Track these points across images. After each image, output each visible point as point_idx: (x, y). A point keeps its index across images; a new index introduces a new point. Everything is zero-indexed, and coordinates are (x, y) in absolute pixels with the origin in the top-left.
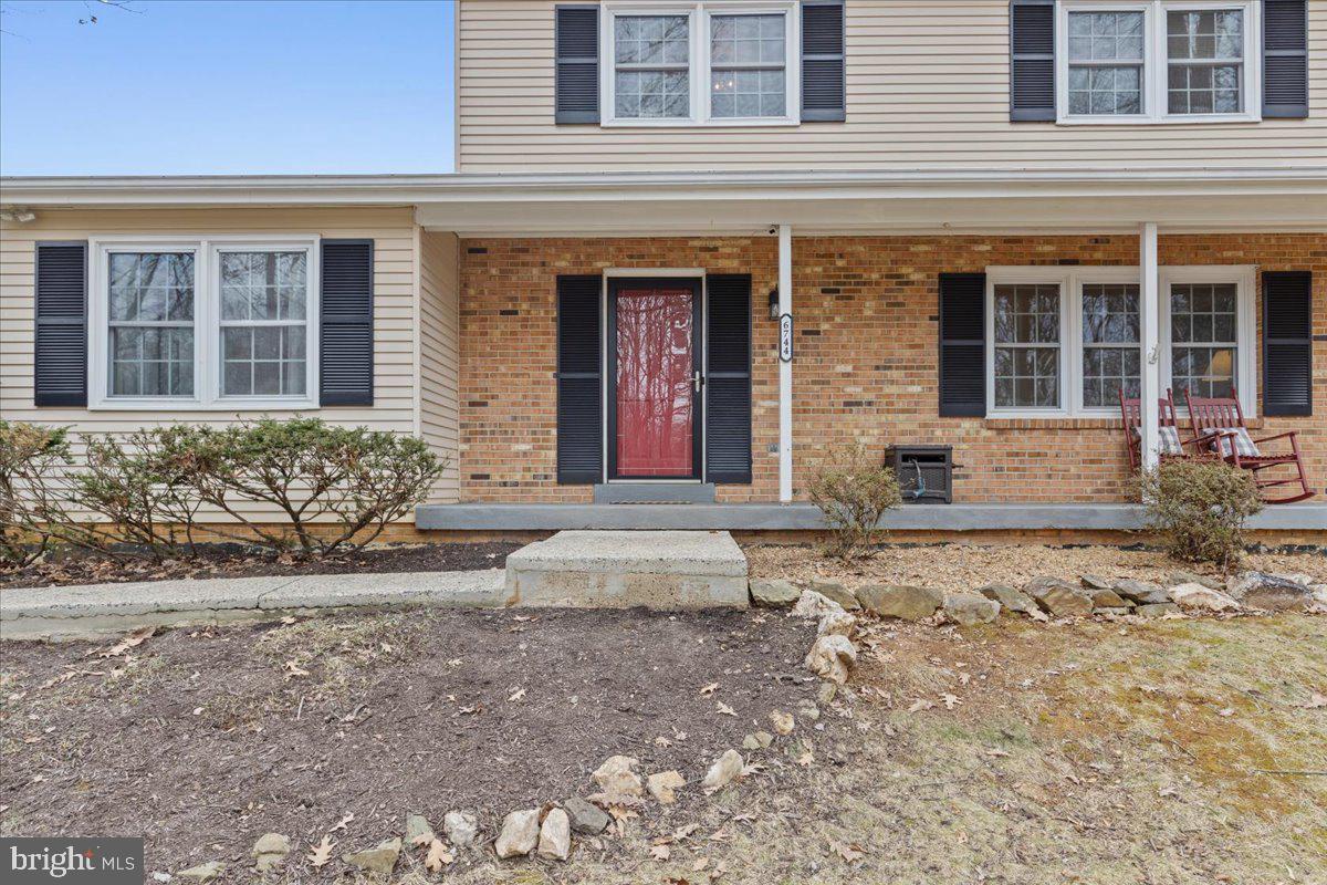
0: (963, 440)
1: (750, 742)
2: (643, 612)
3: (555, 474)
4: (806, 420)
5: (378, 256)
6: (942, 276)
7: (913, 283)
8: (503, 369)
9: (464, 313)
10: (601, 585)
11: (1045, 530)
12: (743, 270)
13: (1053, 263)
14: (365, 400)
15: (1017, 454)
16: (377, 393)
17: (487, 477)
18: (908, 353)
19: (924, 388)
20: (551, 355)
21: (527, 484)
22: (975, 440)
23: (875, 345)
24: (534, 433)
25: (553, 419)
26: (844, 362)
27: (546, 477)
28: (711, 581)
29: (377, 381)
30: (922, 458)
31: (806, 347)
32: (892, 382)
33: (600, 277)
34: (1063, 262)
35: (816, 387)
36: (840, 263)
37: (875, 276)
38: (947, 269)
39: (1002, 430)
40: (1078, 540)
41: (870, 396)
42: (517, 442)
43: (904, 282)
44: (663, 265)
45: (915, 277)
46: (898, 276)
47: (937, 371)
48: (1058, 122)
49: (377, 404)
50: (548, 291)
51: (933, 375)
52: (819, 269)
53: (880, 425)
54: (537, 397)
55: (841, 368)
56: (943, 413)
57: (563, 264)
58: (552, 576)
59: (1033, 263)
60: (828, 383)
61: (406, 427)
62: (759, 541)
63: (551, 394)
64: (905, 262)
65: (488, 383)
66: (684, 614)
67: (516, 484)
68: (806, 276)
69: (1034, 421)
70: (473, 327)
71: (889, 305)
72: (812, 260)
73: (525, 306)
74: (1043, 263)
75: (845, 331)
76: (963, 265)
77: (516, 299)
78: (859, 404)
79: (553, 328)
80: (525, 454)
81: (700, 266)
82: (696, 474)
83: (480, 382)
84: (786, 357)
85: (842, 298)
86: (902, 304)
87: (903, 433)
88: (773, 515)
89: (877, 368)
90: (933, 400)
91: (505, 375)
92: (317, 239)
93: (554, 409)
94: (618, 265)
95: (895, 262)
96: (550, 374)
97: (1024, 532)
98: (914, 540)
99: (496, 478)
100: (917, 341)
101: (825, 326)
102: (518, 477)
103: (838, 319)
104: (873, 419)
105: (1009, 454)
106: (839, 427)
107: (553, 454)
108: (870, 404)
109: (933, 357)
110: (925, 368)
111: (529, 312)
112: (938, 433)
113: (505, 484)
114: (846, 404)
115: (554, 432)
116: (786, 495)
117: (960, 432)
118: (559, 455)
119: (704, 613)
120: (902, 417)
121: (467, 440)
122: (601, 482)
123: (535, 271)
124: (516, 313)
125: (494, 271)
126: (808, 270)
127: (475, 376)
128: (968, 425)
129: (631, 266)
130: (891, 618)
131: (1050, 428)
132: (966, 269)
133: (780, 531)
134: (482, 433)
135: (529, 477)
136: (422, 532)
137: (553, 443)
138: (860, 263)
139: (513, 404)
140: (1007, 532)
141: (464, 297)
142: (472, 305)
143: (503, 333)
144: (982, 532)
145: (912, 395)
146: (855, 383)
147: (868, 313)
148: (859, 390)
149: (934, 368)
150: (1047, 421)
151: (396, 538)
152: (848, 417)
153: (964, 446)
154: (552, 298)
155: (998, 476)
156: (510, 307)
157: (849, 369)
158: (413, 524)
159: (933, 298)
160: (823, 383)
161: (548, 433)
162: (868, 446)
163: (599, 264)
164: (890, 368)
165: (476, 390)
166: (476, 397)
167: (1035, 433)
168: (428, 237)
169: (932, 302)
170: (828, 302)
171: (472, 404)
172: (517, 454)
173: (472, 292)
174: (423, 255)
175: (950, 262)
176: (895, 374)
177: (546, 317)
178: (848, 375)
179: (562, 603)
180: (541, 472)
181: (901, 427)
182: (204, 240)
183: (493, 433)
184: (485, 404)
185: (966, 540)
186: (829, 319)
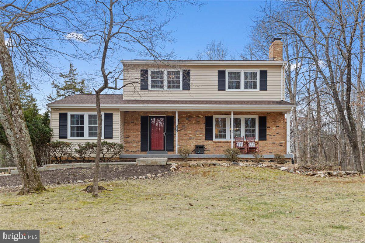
0: (209, 144)
1: (162, 174)
2: (153, 165)
3: (140, 150)
4: (183, 141)
5: (113, 115)
6: (206, 117)
7: (201, 118)
8: (131, 132)
9: (125, 122)
10: (148, 162)
11: (215, 158)
12: (172, 115)
13: (224, 115)
14: (111, 138)
15: (218, 147)
16: (113, 137)
17: (129, 150)
18: (200, 130)
19: (203, 135)
20: (140, 129)
21: (135, 151)
22: (211, 144)
23: (195, 128)
24: (137, 143)
25: (140, 140)
26: (190, 131)
27: (139, 150)
28: (162, 162)
29: (113, 135)
30: (200, 147)
31: (183, 128)
32: (197, 134)
33: (148, 116)
34: (226, 115)
35: (185, 135)
36: (189, 114)
37: (195, 117)
38: (207, 115)
39: (216, 142)
40: (221, 160)
41: (194, 137)
42: (134, 144)
43: (199, 117)
44: (159, 114)
45: (201, 117)
46: (198, 117)
47: (205, 133)
48: (226, 91)
49: (113, 138)
50: (139, 119)
51: (204, 133)
52: (185, 115)
53: (195, 142)
54: (137, 137)
55: (189, 132)
56: (206, 140)
57: (142, 114)
58: (142, 161)
59: (221, 115)
60: (187, 134)
61: (118, 142)
62: (172, 160)
63: (140, 136)
64: (200, 114)
65: (129, 134)
66: (158, 166)
67: (134, 151)
68: (183, 116)
69: (221, 141)
70: (126, 125)
71: (197, 121)
72: (184, 114)
73: (135, 121)
74: (223, 115)
75: (189, 126)
76: (209, 115)
77: (134, 120)
78: (192, 138)
79: (140, 125)
80: (135, 146)
81: (165, 114)
82: (164, 150)
83: (127, 134)
84: (177, 131)
85: (189, 120)
86: (199, 121)
87: (199, 143)
88: (174, 156)
89: (195, 132)
90: (204, 138)
91: (132, 133)
92: (104, 113)
93: (140, 139)
94: (151, 114)
95: (198, 114)
96: (140, 133)
97: (213, 158)
98: (196, 160)
99: (130, 150)
100: (202, 128)
101: (186, 125)
102: (134, 150)
103: (188, 124)
104: (194, 141)
105: (217, 147)
106: (188, 142)
107: (140, 146)
108: (194, 138)
109: (204, 130)
110: (203, 132)
111: (136, 122)
112: (205, 143)
113: (132, 151)
114: (190, 138)
115: (140, 142)
116: (177, 153)
117: (209, 143)
118: (141, 146)
119: (160, 165)
120: (199, 140)
121: (125, 144)
122: (148, 151)
123: (137, 115)
124: (134, 122)
125: (130, 115)
126: (183, 115)
127: (127, 133)
128: (210, 142)
129: (153, 114)
130: (184, 166)
131: (223, 142)
132: (210, 116)
133: (176, 158)
134: (128, 143)
135: (136, 150)
136: (120, 158)
137: (140, 144)
138: (192, 114)
139: (133, 138)
140: (210, 158)
141: (125, 120)
142: (126, 121)
143: (131, 126)
144: (206, 158)
145: (201, 137)
146: (191, 135)
147: (193, 123)
148: (192, 136)
149: (204, 132)
150: (223, 141)
151: (116, 159)
152: (190, 140)
153: (209, 145)
154: (140, 120)
155: (215, 150)
156: (133, 121)
157: (190, 132)
158: (119, 157)
159: (204, 120)
160: (186, 134)
161: (139, 143)
162: (193, 145)
163: (148, 114)
164: (197, 132)
165: (127, 135)
166: (127, 136)
167: (221, 143)
168: (121, 112)
169: (204, 121)
170: (187, 121)
171: (126, 138)
172: (134, 146)
173: (126, 119)
174: (120, 115)
175: (207, 114)
176: (198, 133)
177: (139, 123)
178: (190, 133)
179: (143, 165)
180: (138, 149)
181: (199, 142)
182: (86, 113)
183: (130, 143)
184: (128, 138)
185: (204, 160)
186: (187, 124)
